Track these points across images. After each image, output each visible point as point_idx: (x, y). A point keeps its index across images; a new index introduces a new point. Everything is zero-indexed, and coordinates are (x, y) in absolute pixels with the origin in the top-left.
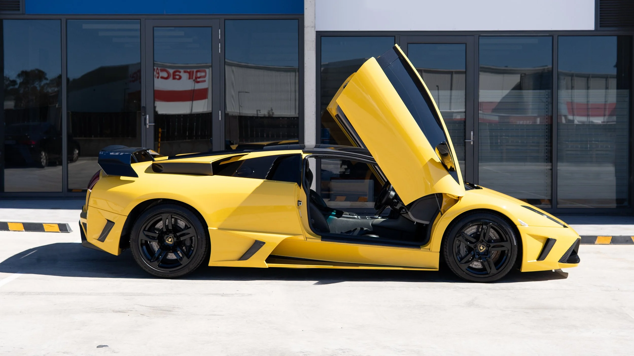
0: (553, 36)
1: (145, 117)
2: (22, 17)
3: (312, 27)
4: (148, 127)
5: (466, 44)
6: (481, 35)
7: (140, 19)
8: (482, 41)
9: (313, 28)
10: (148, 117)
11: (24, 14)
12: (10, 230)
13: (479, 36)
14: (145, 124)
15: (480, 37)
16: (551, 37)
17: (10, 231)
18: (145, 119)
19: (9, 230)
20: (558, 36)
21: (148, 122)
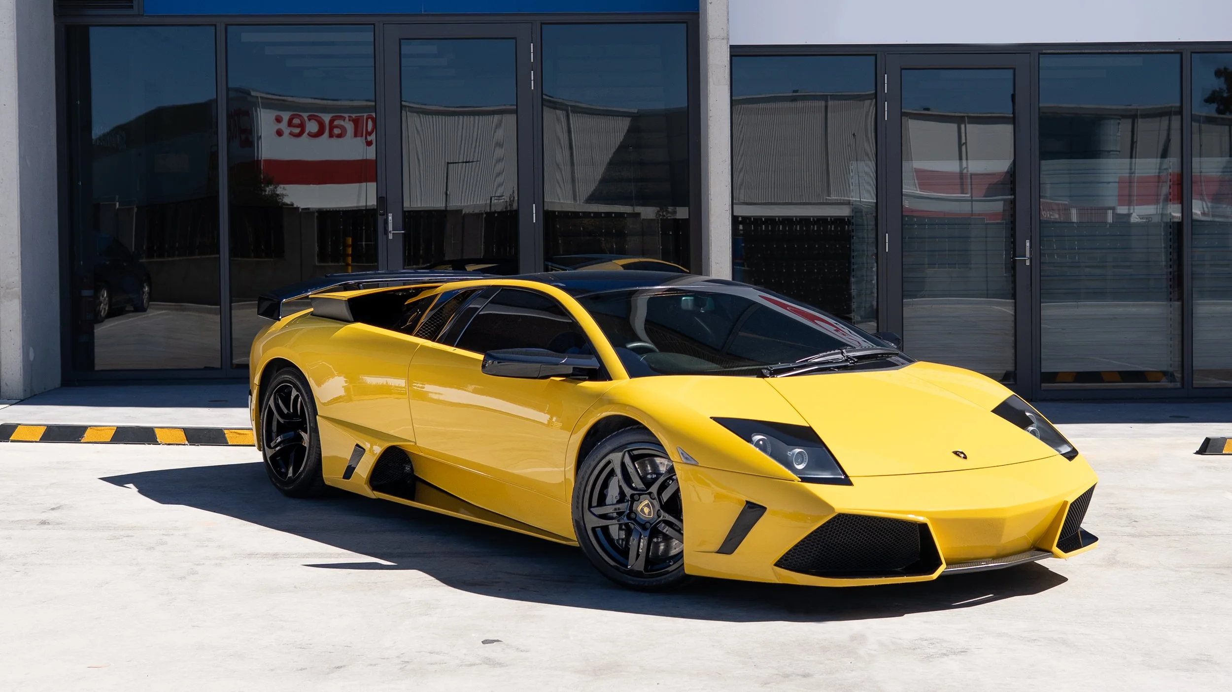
0: (1181, 54)
1: (385, 217)
2: (138, 20)
3: (723, 39)
4: (391, 237)
5: (1014, 69)
6: (1044, 51)
7: (374, 24)
8: (1045, 61)
9: (725, 41)
10: (390, 218)
11: (142, 15)
12: (160, 442)
13: (1039, 54)
14: (386, 232)
15: (1041, 56)
16: (1178, 56)
17: (160, 444)
18: (386, 222)
19: (158, 442)
20: (1192, 53)
21: (390, 228)
